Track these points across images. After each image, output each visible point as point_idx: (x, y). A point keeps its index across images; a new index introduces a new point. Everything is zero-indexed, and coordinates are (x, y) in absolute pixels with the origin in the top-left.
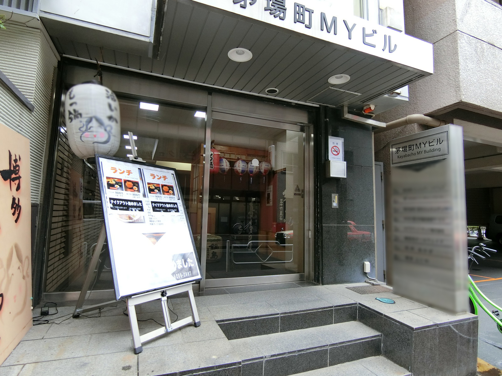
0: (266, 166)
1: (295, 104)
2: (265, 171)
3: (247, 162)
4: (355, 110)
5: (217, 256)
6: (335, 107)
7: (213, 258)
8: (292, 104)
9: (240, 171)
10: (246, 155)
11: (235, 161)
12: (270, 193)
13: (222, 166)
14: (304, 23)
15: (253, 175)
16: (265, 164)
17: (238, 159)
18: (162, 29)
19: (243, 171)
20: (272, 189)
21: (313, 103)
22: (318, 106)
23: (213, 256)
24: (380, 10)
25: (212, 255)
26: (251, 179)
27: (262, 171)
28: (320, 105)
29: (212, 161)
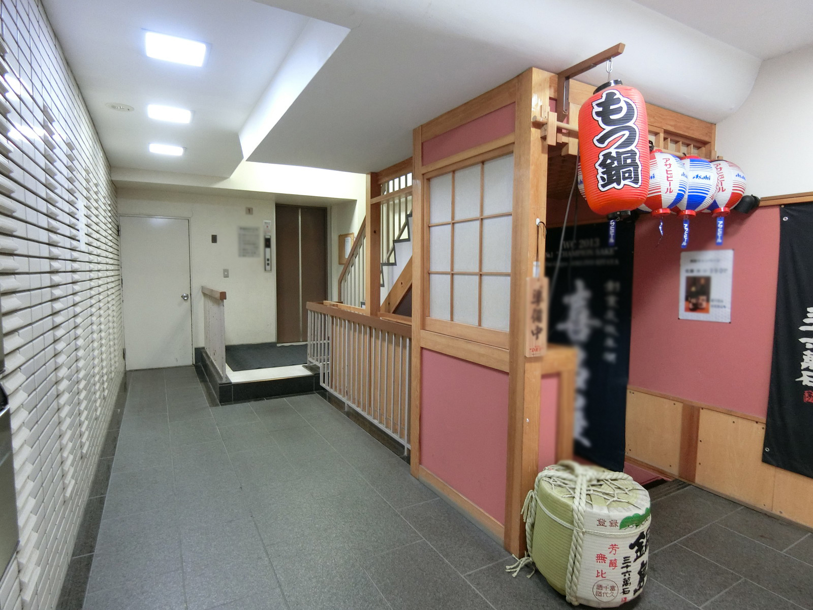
12: (709, 278)
23: (640, 582)
25: (638, 577)
29: (632, 147)
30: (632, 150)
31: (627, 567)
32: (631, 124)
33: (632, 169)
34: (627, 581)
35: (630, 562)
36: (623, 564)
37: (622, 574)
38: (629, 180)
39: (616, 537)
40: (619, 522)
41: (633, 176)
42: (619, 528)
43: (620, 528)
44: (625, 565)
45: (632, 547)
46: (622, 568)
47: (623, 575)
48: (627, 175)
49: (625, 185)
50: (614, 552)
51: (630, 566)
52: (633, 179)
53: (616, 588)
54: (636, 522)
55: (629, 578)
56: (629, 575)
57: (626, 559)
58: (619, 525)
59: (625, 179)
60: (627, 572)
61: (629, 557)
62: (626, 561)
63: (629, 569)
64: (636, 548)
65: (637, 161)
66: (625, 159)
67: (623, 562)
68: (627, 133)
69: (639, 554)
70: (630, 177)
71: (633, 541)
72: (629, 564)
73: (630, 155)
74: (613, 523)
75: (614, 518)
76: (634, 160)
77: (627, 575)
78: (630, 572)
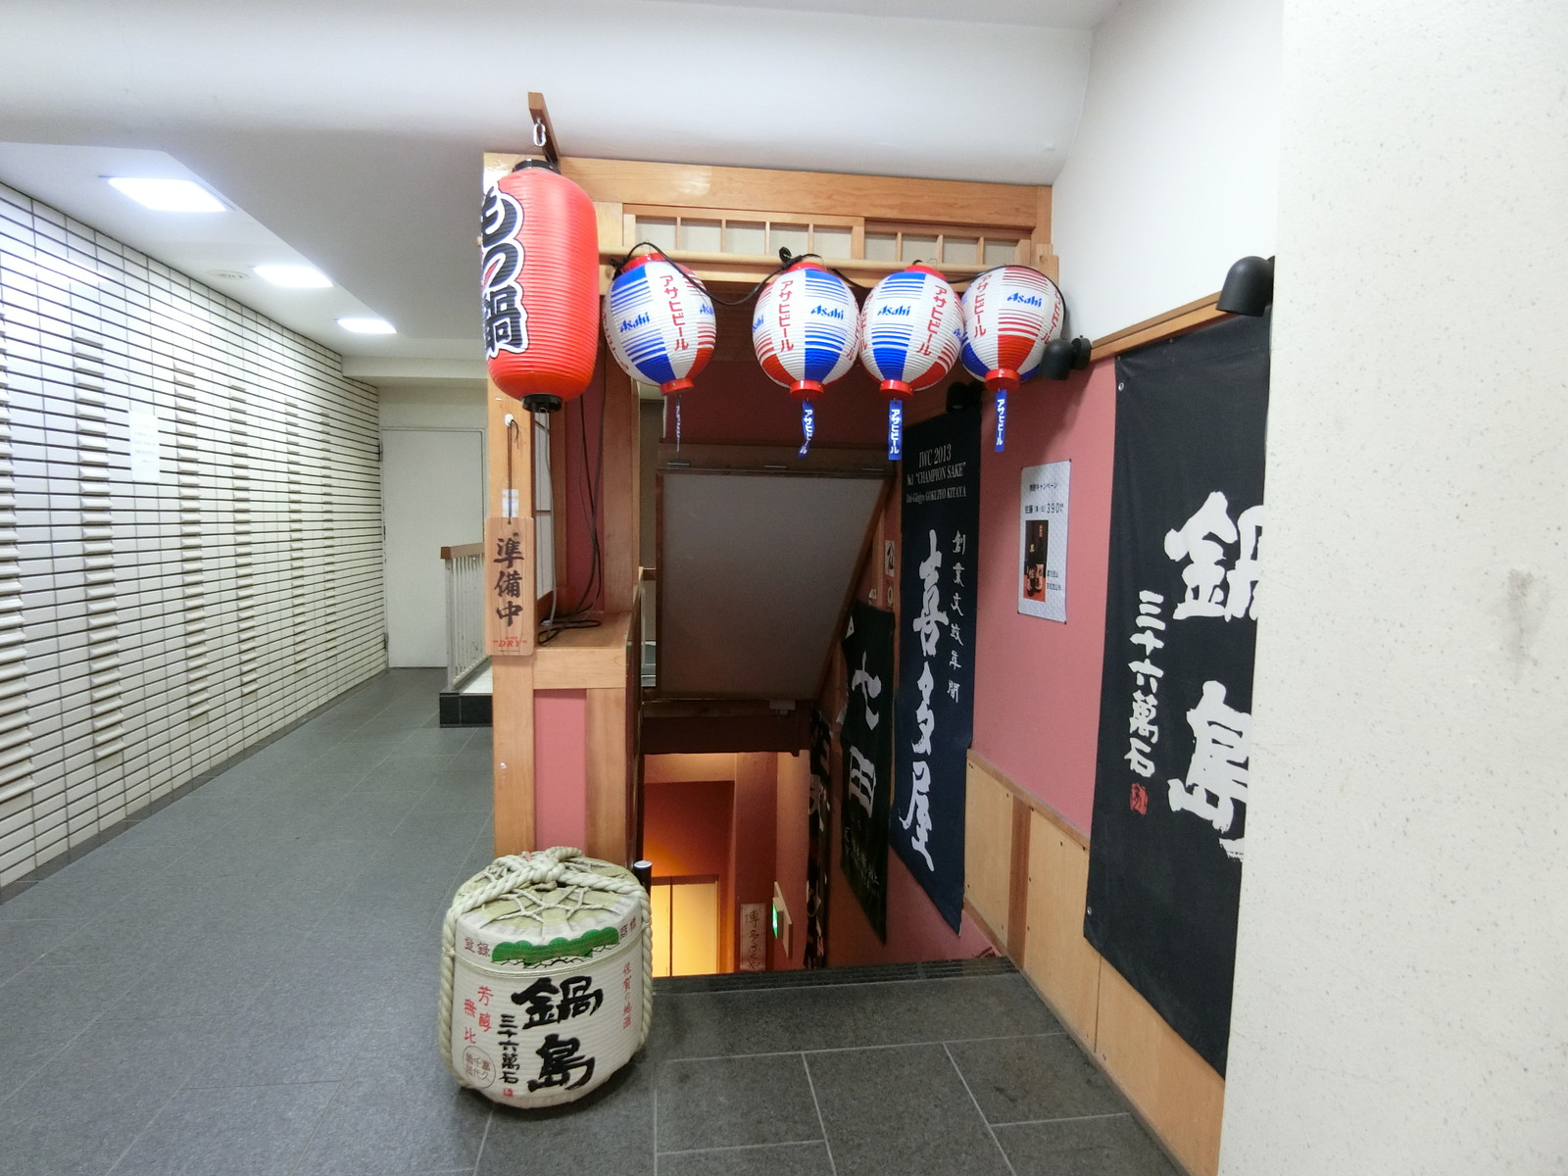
0: (1015, 305)
2: (1013, 349)
3: (863, 282)
5: (590, 1064)
7: (549, 1083)
9: (794, 361)
10: (859, 229)
11: (756, 278)
12: (1045, 523)
13: (640, 321)
15: (904, 388)
16: (1011, 293)
17: (787, 262)
19: (819, 361)
20: (1063, 495)
23: (546, 1071)
25: (540, 1062)
26: (895, 417)
27: (987, 349)
29: (510, 281)
30: (509, 287)
31: (510, 1034)
32: (509, 240)
33: (508, 320)
34: (510, 1060)
35: (516, 1027)
36: (502, 1026)
37: (501, 1044)
38: (505, 341)
39: (486, 974)
40: (492, 948)
41: (510, 333)
42: (490, 958)
43: (494, 961)
44: (505, 1029)
45: (517, 999)
46: (500, 1033)
47: (502, 1047)
48: (501, 332)
49: (500, 349)
50: (484, 1001)
51: (515, 1034)
52: (510, 338)
53: (491, 1067)
54: (523, 956)
55: (514, 1055)
56: (515, 1050)
57: (506, 1020)
58: (490, 953)
59: (499, 338)
60: (509, 1043)
61: (513, 1017)
62: (507, 1023)
63: (513, 1039)
64: (528, 1004)
65: (518, 305)
66: (500, 302)
67: (501, 1023)
68: (501, 257)
69: (536, 1017)
70: (505, 336)
71: (520, 989)
72: (513, 1030)
73: (505, 295)
74: (483, 949)
75: (484, 940)
76: (511, 305)
77: (510, 1048)
78: (517, 1044)
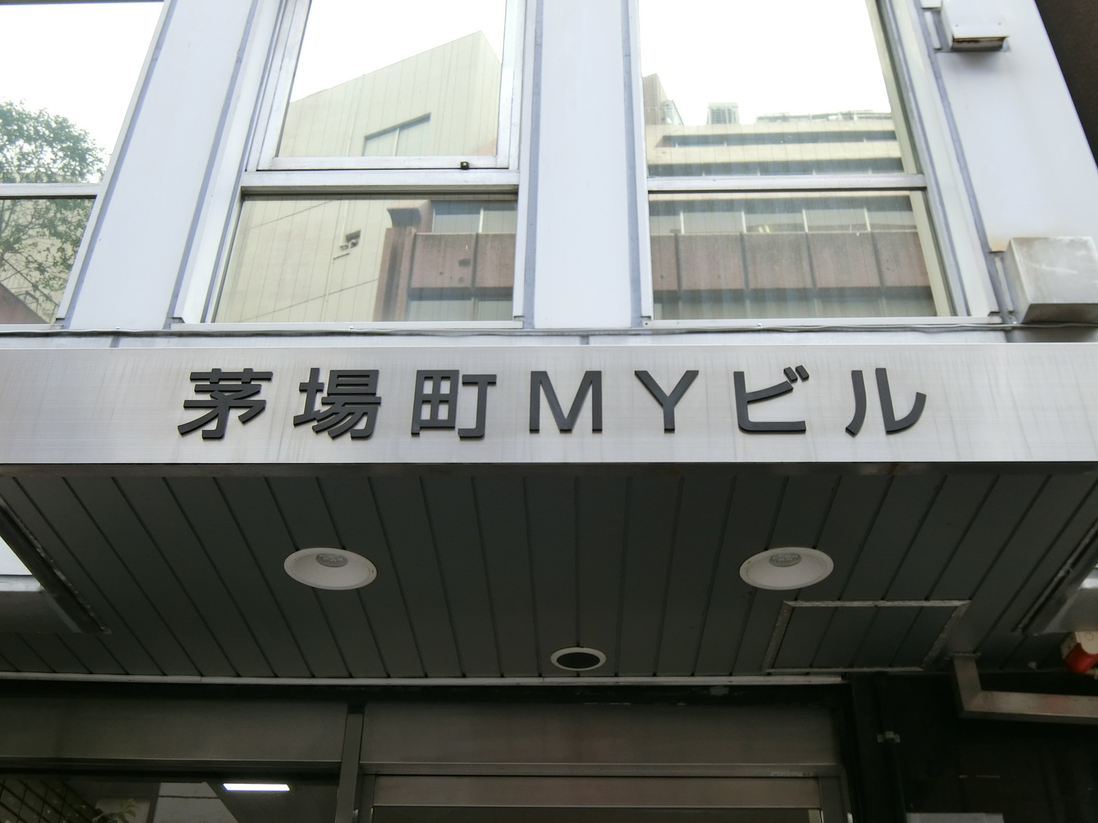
1: (725, 691)
4: (1033, 665)
6: (919, 669)
8: (713, 692)
14: (453, 428)
18: (38, 550)
21: (808, 674)
22: (837, 680)
24: (992, 256)
28: (843, 676)
